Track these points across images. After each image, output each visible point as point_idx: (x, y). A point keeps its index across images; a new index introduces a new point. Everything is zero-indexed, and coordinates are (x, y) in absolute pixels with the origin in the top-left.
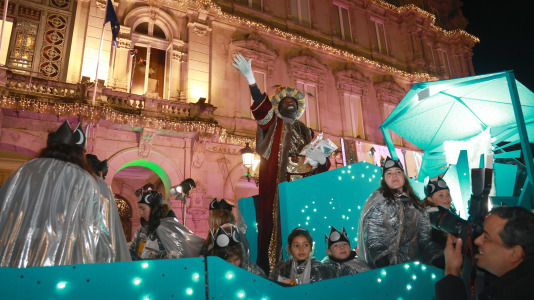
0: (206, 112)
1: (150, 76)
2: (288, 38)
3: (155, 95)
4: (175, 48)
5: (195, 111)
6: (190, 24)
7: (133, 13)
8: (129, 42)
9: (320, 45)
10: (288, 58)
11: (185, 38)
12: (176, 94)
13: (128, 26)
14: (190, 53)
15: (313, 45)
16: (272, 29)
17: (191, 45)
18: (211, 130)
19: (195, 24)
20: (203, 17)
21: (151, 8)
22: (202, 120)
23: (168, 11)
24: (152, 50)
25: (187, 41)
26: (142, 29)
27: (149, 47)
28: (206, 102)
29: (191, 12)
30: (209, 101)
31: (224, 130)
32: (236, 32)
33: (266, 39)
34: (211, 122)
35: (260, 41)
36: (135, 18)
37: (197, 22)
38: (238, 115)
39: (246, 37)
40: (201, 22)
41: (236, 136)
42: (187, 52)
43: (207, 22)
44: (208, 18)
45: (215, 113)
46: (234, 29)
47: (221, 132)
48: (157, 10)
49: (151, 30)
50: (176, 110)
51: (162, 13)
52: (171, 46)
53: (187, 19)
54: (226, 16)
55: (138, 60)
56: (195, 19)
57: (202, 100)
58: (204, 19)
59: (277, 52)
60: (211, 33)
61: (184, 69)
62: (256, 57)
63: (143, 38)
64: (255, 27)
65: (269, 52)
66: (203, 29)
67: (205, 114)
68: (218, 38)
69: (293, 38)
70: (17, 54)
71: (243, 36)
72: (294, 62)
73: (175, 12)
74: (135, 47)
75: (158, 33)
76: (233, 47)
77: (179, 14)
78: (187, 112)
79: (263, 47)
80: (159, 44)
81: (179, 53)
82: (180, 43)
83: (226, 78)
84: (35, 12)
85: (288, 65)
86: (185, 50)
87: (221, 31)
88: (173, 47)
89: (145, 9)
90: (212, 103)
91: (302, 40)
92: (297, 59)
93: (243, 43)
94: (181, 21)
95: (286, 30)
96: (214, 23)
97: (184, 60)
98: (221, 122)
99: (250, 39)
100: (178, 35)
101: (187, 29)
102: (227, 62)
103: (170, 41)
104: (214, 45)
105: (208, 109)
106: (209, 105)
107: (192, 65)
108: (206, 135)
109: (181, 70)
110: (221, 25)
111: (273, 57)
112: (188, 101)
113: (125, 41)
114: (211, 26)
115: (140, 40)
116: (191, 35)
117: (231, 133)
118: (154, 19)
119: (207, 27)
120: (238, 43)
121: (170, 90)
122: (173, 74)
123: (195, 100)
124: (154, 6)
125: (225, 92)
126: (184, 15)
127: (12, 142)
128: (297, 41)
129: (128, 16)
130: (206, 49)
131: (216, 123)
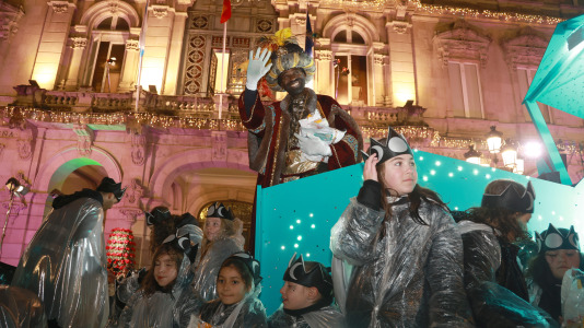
0: (415, 116)
1: (353, 85)
2: (502, 18)
3: (361, 103)
4: (376, 51)
5: (403, 116)
6: (388, 24)
7: (330, 24)
8: (329, 52)
9: (544, 18)
10: (503, 42)
11: (385, 39)
12: (381, 100)
13: (326, 37)
14: (392, 54)
15: (535, 21)
16: (481, 11)
17: (392, 46)
18: (423, 134)
19: (394, 22)
20: (401, 14)
21: (347, 15)
22: (412, 124)
23: (364, 15)
24: (353, 57)
25: (387, 43)
26: (341, 38)
27: (349, 55)
28: (414, 104)
29: (388, 11)
30: (417, 102)
31: (437, 133)
32: (439, 23)
33: (475, 24)
34: (421, 124)
35: (468, 29)
36: (333, 28)
37: (395, 20)
38: (450, 115)
39: (451, 26)
40: (400, 19)
41: (449, 138)
42: (388, 54)
43: (407, 19)
44: (407, 14)
45: (425, 114)
46: (437, 20)
47: (433, 135)
48: (354, 16)
49: (349, 37)
50: (383, 116)
51: (359, 18)
52: (371, 50)
53: (384, 19)
54: (426, 8)
55: (341, 69)
56: (393, 18)
57: (409, 103)
58: (403, 15)
59: (489, 37)
60: (411, 29)
61: (386, 73)
62: (465, 47)
63: (342, 46)
64: (460, 14)
65: (479, 38)
66: (402, 27)
67: (415, 117)
68: (420, 34)
69: (508, 18)
70: (234, 81)
71: (448, 26)
72: (511, 46)
73: (371, 15)
74: (336, 57)
75: (357, 39)
76: (437, 40)
77: (376, 15)
78: (395, 117)
79: (472, 35)
80: (358, 50)
81: (380, 56)
82: (380, 46)
83: (433, 75)
84: (245, 40)
85: (504, 50)
86: (386, 52)
87: (423, 25)
88: (372, 51)
89: (341, 17)
90: (420, 105)
91: (519, 17)
92: (516, 41)
93: (448, 34)
94: (378, 22)
95: (498, 9)
96: (413, 18)
97: (386, 62)
98: (432, 124)
99: (456, 29)
100: (377, 37)
101: (386, 30)
102: (432, 58)
103: (370, 45)
104: (416, 41)
105: (417, 111)
106: (418, 107)
107: (394, 67)
108: (418, 139)
109: (384, 74)
110: (422, 19)
111: (485, 43)
112: (395, 106)
113: (326, 52)
114: (410, 22)
115: (340, 49)
116: (390, 35)
117: (445, 135)
118: (351, 25)
119: (407, 24)
120: (442, 35)
121: (374, 96)
122: (375, 79)
123: (403, 104)
124: (350, 12)
125: (433, 91)
126: (381, 15)
127: (236, 161)
128: (513, 20)
129: (326, 28)
130: (408, 47)
131: (427, 126)
